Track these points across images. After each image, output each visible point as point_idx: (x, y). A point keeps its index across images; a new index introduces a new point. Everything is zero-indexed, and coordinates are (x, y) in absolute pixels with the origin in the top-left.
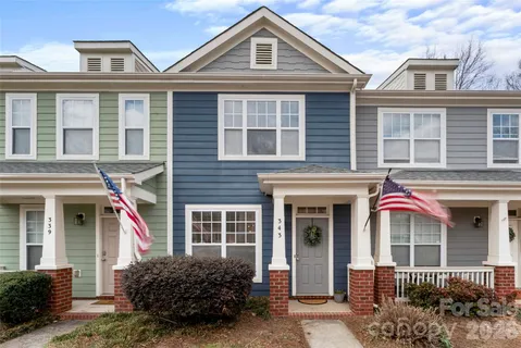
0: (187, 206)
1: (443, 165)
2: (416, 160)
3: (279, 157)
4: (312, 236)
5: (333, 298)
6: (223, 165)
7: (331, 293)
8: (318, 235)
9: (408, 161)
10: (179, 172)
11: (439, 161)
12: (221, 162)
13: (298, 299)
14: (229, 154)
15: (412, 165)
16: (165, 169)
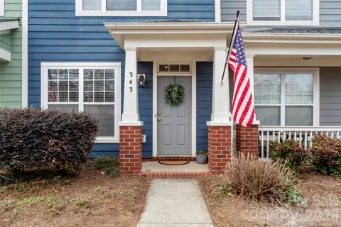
0: (43, 64)
1: (315, 22)
2: (287, 18)
3: (139, 12)
4: (174, 95)
5: (195, 159)
6: (80, 21)
7: (194, 154)
8: (180, 93)
9: (279, 19)
10: (34, 28)
11: (312, 19)
12: (78, 18)
13: (159, 160)
14: (87, 9)
15: (283, 23)
16: (20, 25)
